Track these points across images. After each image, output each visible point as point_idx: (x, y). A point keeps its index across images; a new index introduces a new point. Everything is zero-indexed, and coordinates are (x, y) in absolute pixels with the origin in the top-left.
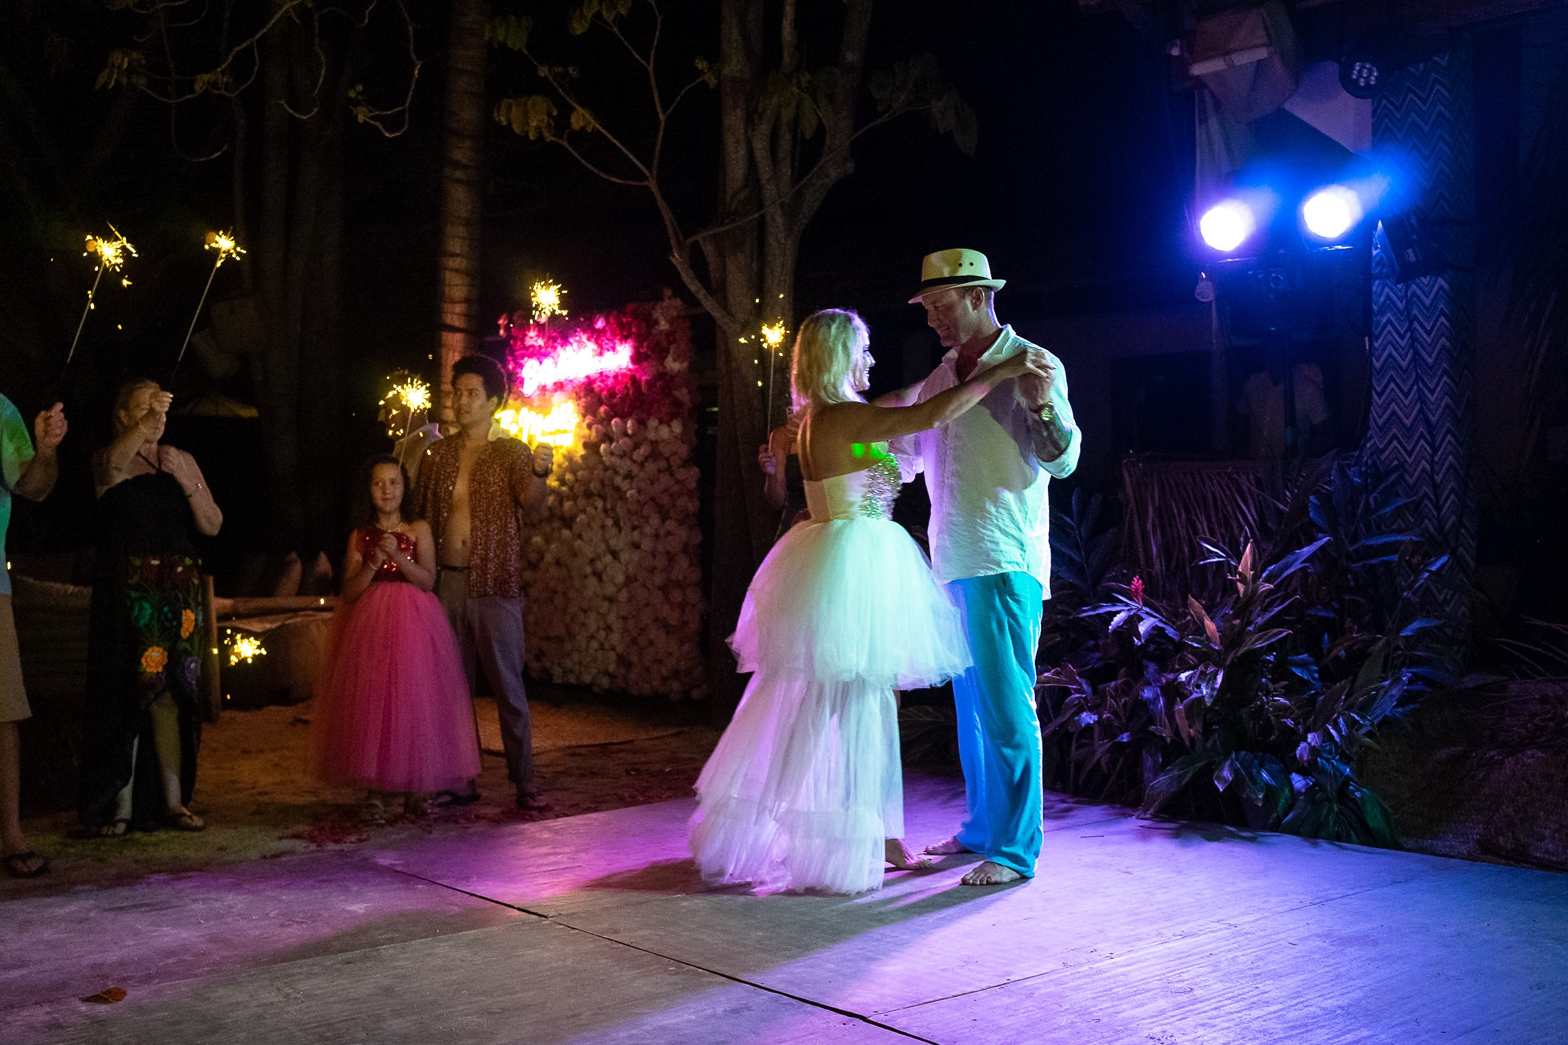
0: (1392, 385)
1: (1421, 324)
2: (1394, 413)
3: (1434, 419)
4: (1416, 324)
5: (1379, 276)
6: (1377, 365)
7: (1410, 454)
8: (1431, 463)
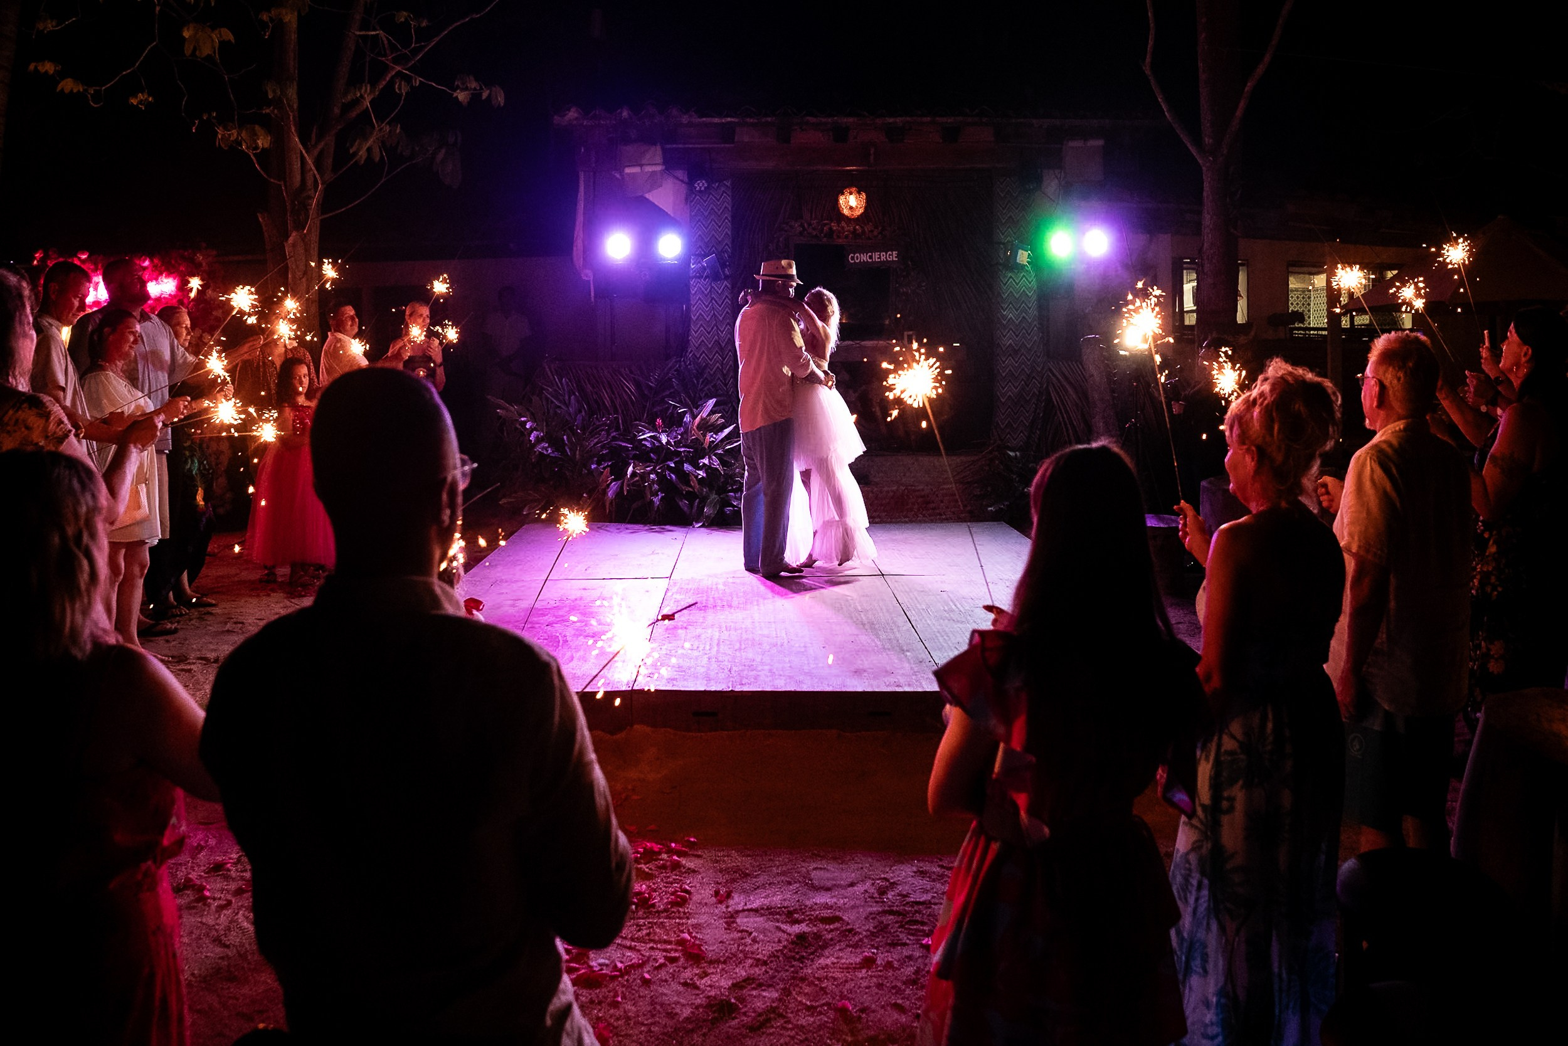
0: (702, 328)
1: (716, 302)
2: (703, 341)
3: (723, 345)
4: (713, 301)
5: (696, 277)
6: (694, 318)
7: (711, 360)
8: (722, 364)
